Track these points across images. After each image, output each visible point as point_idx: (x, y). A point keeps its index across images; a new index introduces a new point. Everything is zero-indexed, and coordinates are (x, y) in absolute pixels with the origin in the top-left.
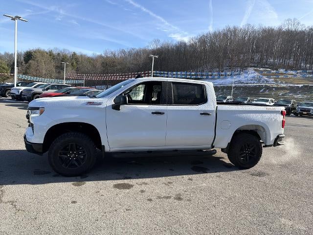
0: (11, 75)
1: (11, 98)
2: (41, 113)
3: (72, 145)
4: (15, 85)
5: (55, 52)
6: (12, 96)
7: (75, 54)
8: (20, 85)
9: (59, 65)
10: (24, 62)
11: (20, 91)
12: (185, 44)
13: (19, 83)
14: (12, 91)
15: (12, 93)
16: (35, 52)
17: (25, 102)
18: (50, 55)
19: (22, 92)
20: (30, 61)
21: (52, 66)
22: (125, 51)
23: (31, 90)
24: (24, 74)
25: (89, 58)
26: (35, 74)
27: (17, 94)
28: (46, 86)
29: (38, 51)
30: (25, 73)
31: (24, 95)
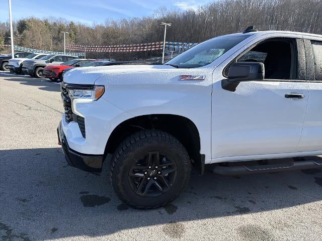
0: (5, 47)
1: (9, 72)
2: (99, 96)
3: (153, 156)
4: (13, 56)
5: (50, 22)
6: (11, 69)
7: (72, 24)
8: (18, 56)
9: (56, 36)
10: (17, 32)
11: (20, 63)
12: (194, 13)
13: (17, 54)
14: (10, 63)
15: (10, 66)
16: (29, 21)
17: (26, 76)
18: (46, 25)
19: (21, 65)
20: (25, 31)
21: (48, 37)
22: (126, 21)
23: (32, 62)
24: (19, 45)
25: (88, 29)
26: (31, 45)
27: (17, 66)
28: (49, 57)
29: (33, 21)
30: (21, 45)
31: (25, 68)
